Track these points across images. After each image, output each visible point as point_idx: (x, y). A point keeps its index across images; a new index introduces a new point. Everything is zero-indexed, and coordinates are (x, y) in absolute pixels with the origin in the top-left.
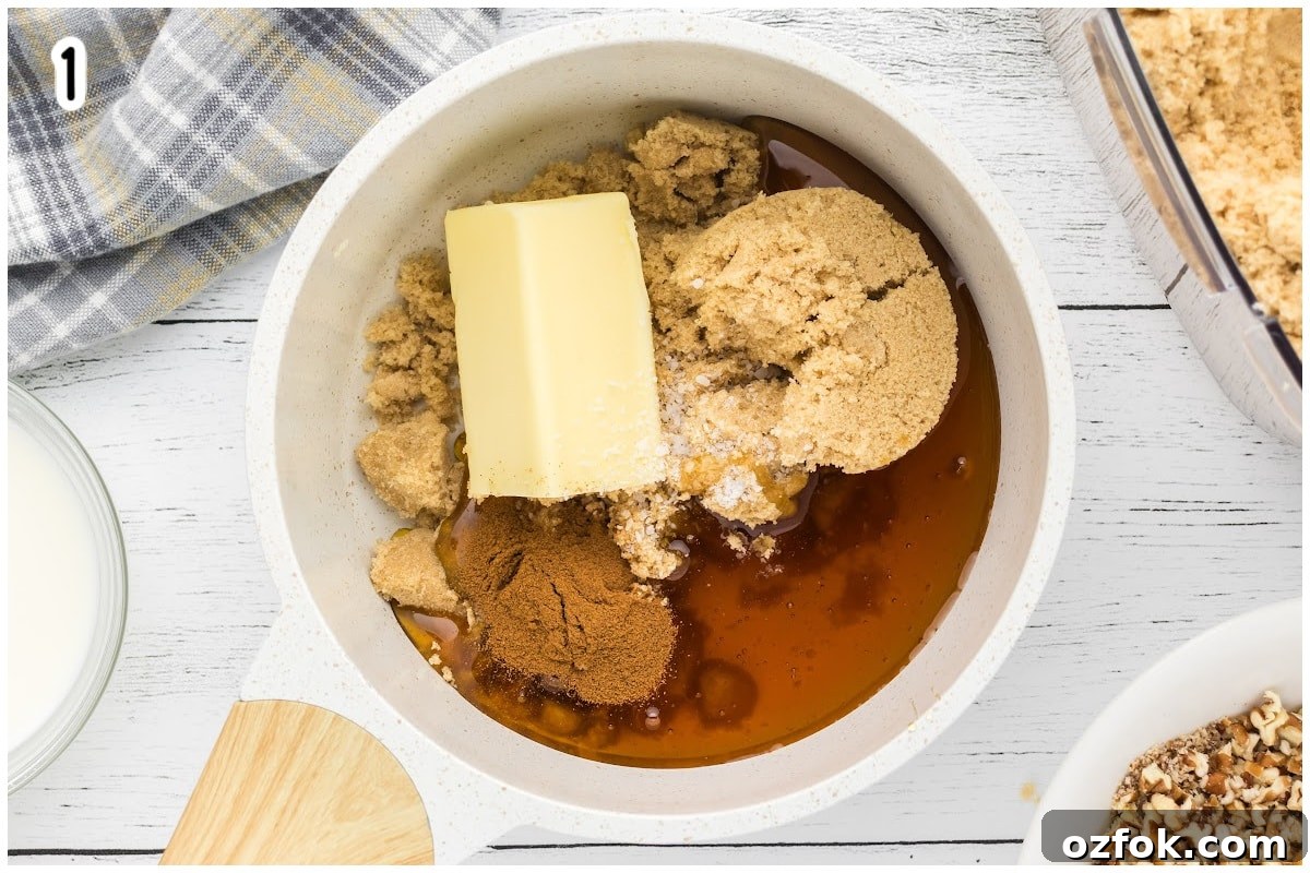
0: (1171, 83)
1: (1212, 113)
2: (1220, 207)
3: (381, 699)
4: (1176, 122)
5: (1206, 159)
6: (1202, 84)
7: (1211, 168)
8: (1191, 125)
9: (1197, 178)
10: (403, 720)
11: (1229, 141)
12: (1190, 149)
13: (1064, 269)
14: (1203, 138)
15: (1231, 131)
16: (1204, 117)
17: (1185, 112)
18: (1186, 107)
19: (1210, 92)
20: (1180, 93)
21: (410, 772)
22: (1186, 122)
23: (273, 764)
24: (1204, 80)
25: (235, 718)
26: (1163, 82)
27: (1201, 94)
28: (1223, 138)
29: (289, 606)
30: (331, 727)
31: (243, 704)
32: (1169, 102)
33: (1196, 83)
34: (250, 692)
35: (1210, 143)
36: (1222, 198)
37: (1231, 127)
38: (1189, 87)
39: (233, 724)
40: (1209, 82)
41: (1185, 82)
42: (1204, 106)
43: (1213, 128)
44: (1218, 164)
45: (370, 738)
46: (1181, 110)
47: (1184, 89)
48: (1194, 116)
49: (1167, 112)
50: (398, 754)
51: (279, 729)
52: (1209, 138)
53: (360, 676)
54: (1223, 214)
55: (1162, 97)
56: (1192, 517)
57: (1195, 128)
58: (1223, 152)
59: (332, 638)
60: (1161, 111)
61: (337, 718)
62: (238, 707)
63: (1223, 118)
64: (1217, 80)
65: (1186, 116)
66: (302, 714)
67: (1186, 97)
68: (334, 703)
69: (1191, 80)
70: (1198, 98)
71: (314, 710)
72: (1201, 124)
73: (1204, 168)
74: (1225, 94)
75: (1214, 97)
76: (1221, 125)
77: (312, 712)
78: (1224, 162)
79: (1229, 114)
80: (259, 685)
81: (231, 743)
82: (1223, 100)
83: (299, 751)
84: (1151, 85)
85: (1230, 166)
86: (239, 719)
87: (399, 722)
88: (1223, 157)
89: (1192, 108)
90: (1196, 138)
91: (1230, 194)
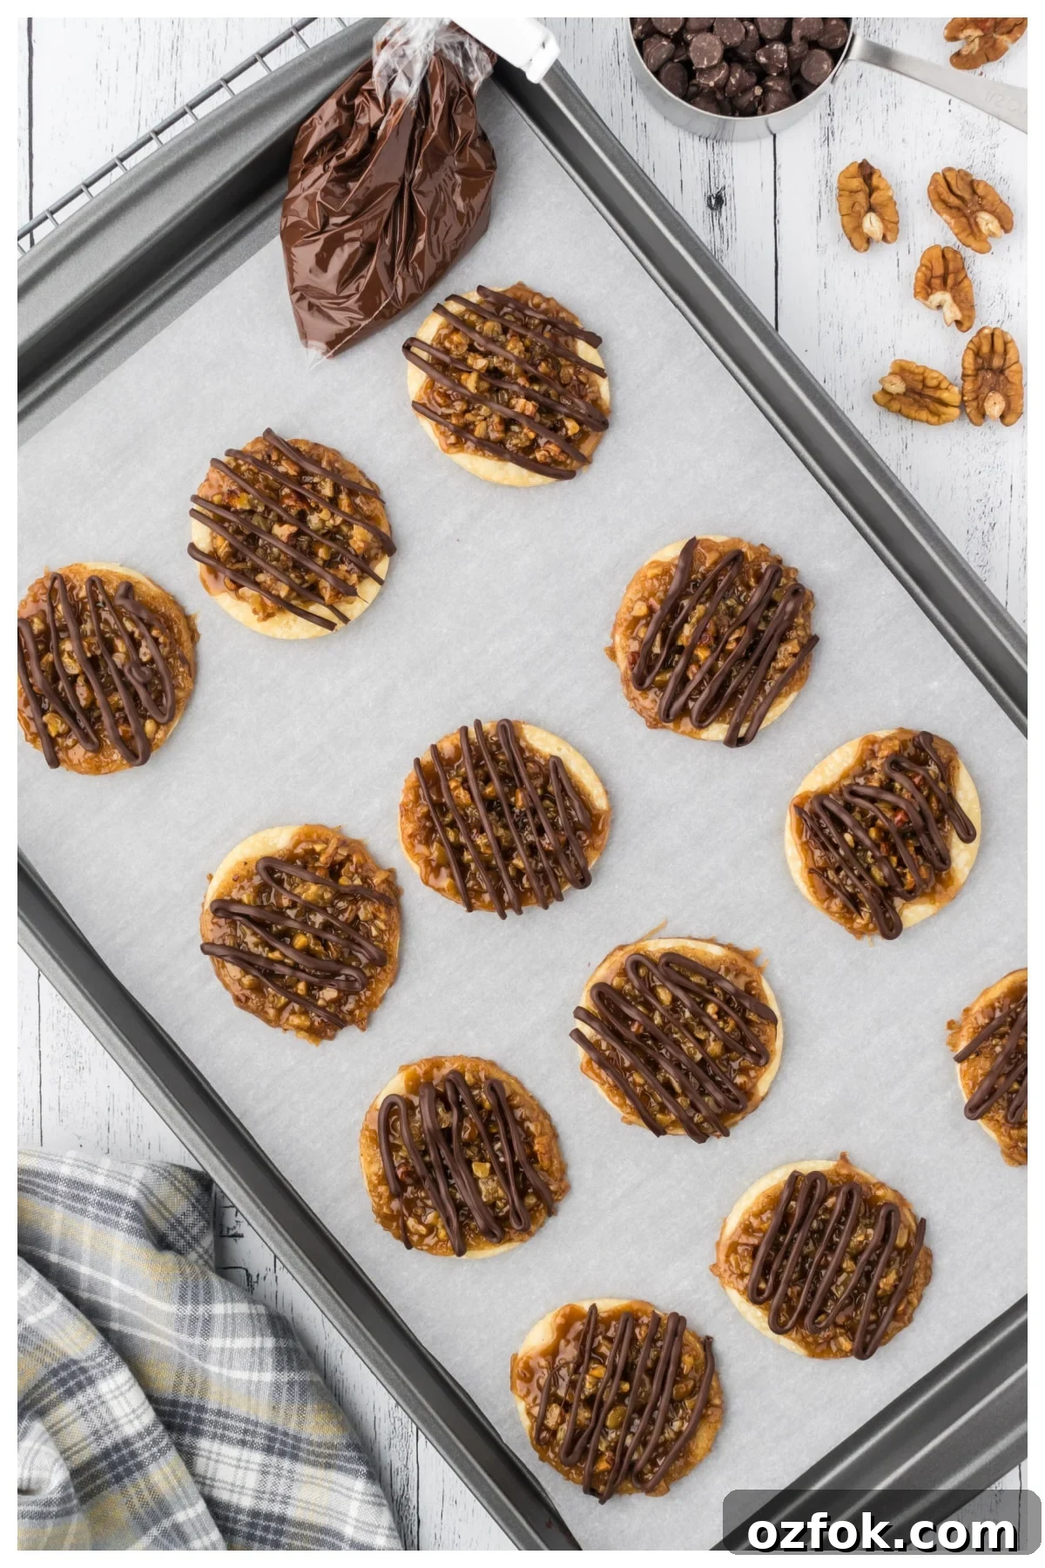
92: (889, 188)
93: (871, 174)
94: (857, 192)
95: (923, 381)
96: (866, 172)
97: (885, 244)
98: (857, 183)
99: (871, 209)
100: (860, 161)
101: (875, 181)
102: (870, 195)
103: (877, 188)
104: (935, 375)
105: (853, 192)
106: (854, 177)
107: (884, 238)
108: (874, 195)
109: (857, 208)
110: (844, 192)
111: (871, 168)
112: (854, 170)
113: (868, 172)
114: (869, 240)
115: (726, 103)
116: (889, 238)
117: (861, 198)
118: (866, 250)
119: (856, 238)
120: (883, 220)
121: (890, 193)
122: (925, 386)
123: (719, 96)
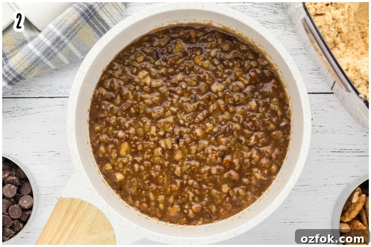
0: (328, 34)
1: (341, 41)
2: (346, 68)
3: (103, 199)
4: (331, 45)
5: (340, 55)
6: (337, 33)
7: (342, 57)
8: (335, 45)
9: (339, 60)
10: (109, 206)
11: (347, 48)
12: (336, 52)
13: (312, 82)
14: (339, 49)
15: (347, 45)
16: (339, 42)
17: (333, 42)
18: (333, 41)
19: (339, 35)
20: (331, 37)
21: (110, 221)
22: (334, 45)
23: (70, 217)
24: (337, 32)
25: (59, 203)
26: (326, 34)
27: (337, 36)
28: (345, 48)
29: (77, 171)
30: (87, 207)
31: (62, 199)
32: (328, 40)
33: (335, 33)
34: (64, 196)
35: (341, 50)
36: (346, 66)
37: (347, 44)
38: (333, 35)
39: (59, 204)
40: (339, 32)
41: (332, 33)
42: (338, 40)
43: (341, 45)
44: (344, 56)
45: (99, 211)
46: (332, 42)
47: (332, 35)
48: (335, 43)
49: (327, 42)
50: (107, 215)
51: (72, 207)
52: (341, 48)
53: (97, 192)
54: (347, 70)
55: (326, 38)
56: (348, 154)
57: (336, 46)
58: (345, 52)
59: (89, 181)
60: (326, 42)
61: (90, 204)
62: (60, 200)
63: (344, 42)
64: (341, 32)
65: (333, 43)
66: (79, 203)
67: (333, 37)
68: (89, 200)
69: (334, 33)
70: (336, 38)
71: (83, 202)
72: (338, 45)
73: (340, 57)
74: (344, 35)
75: (341, 37)
76: (344, 44)
77: (82, 202)
78: (346, 55)
79: (346, 41)
80: (67, 194)
81: (58, 210)
82: (343, 37)
83: (78, 213)
84: (322, 35)
85: (348, 56)
86: (60, 204)
87: (108, 206)
88: (346, 53)
89: (335, 40)
90: (337, 49)
91: (348, 64)
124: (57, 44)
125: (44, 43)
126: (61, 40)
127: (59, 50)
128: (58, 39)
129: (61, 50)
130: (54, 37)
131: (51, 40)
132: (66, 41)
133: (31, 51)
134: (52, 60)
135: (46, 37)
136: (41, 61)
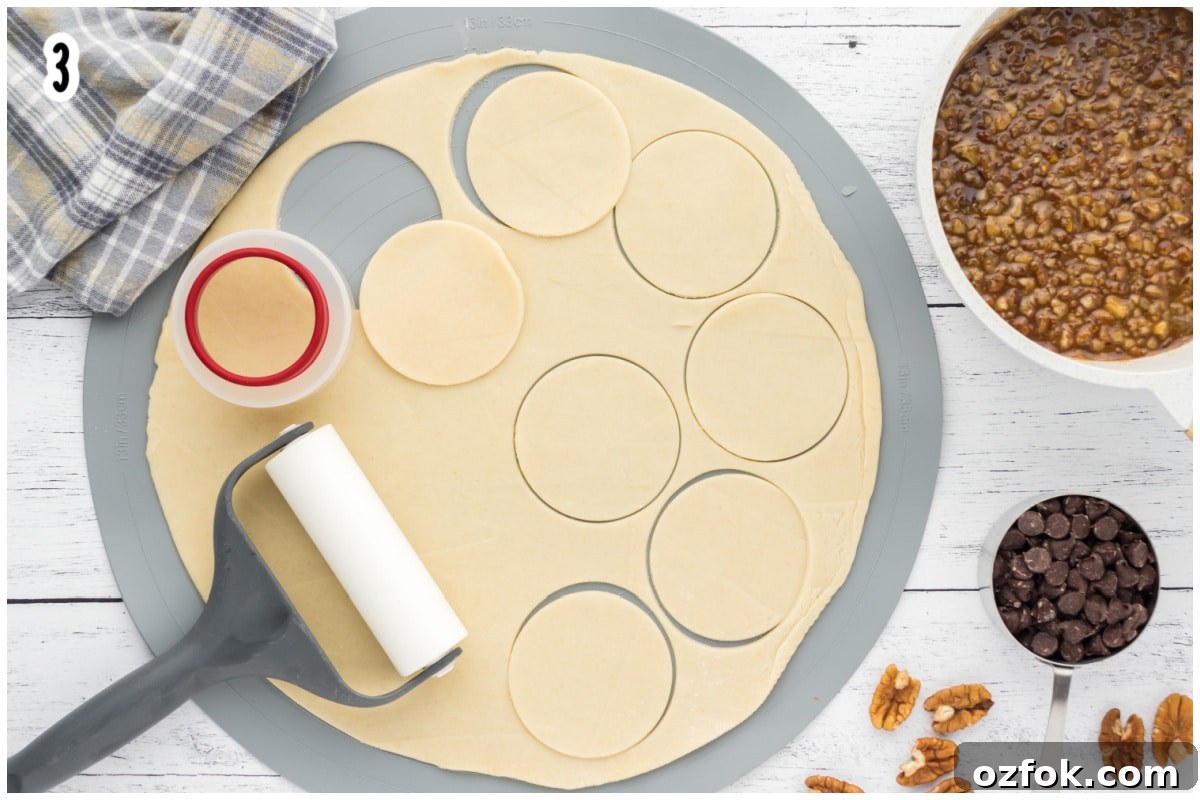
92: (974, 723)
93: (982, 709)
94: (969, 699)
95: (903, 703)
96: (985, 705)
97: (932, 722)
98: (975, 699)
99: (957, 711)
100: (992, 700)
101: (978, 712)
102: (968, 709)
103: (973, 714)
104: (908, 712)
105: (968, 696)
106: (980, 695)
107: (935, 723)
108: (968, 713)
109: (957, 700)
110: (967, 691)
111: (988, 709)
112: (985, 696)
113: (985, 706)
114: (933, 710)
115: (1004, 581)
116: (936, 726)
117: (965, 702)
118: (926, 709)
119: (935, 700)
120: (950, 720)
121: (970, 724)
122: (899, 703)
123: (1007, 576)
124: (207, 85)
125: (182, 88)
126: (212, 75)
127: (216, 94)
128: (206, 74)
129: (219, 93)
130: (198, 72)
131: (194, 78)
132: (224, 75)
133: (160, 105)
134: (208, 113)
135: (182, 76)
136: (185, 118)
